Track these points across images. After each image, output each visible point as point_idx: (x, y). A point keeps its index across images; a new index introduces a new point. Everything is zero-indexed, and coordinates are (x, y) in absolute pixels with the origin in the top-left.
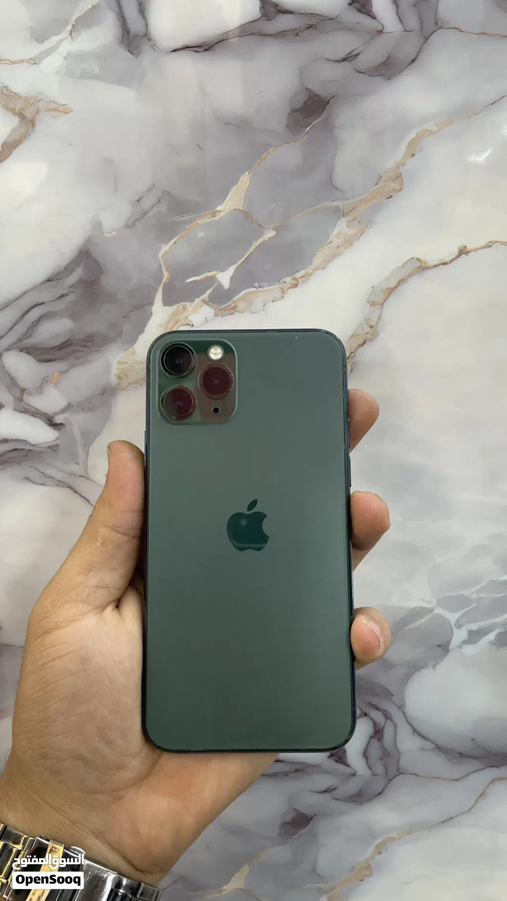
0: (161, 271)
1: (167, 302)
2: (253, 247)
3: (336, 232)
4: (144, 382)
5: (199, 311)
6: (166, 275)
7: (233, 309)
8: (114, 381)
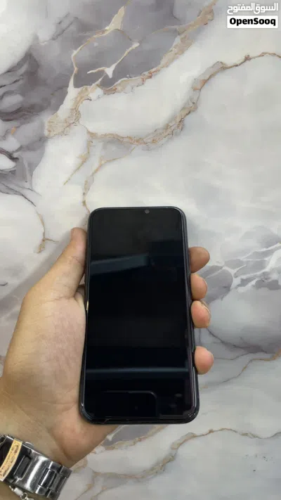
0: (73, 67)
1: (76, 85)
2: (126, 53)
3: (174, 44)
4: (63, 133)
5: (95, 92)
6: (76, 69)
7: (114, 91)
8: (46, 133)
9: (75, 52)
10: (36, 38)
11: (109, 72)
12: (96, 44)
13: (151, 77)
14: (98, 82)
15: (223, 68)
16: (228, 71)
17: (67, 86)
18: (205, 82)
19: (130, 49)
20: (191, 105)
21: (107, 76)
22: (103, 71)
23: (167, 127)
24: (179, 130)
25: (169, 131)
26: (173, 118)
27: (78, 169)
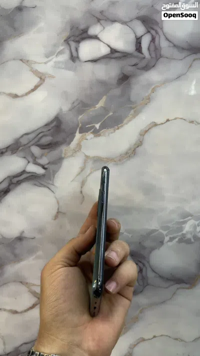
0: (79, 123)
1: (80, 132)
2: (106, 117)
3: (130, 113)
4: (72, 156)
5: (90, 136)
6: (80, 125)
7: (99, 135)
8: (63, 156)
9: (80, 117)
10: (61, 110)
11: (97, 126)
12: (91, 113)
13: (118, 129)
14: (92, 131)
15: (155, 125)
16: (158, 127)
17: (76, 133)
18: (146, 131)
19: (108, 115)
20: (139, 143)
21: (96, 128)
22: (94, 126)
23: (127, 153)
24: (133, 155)
25: (128, 155)
26: (130, 149)
27: (79, 174)
